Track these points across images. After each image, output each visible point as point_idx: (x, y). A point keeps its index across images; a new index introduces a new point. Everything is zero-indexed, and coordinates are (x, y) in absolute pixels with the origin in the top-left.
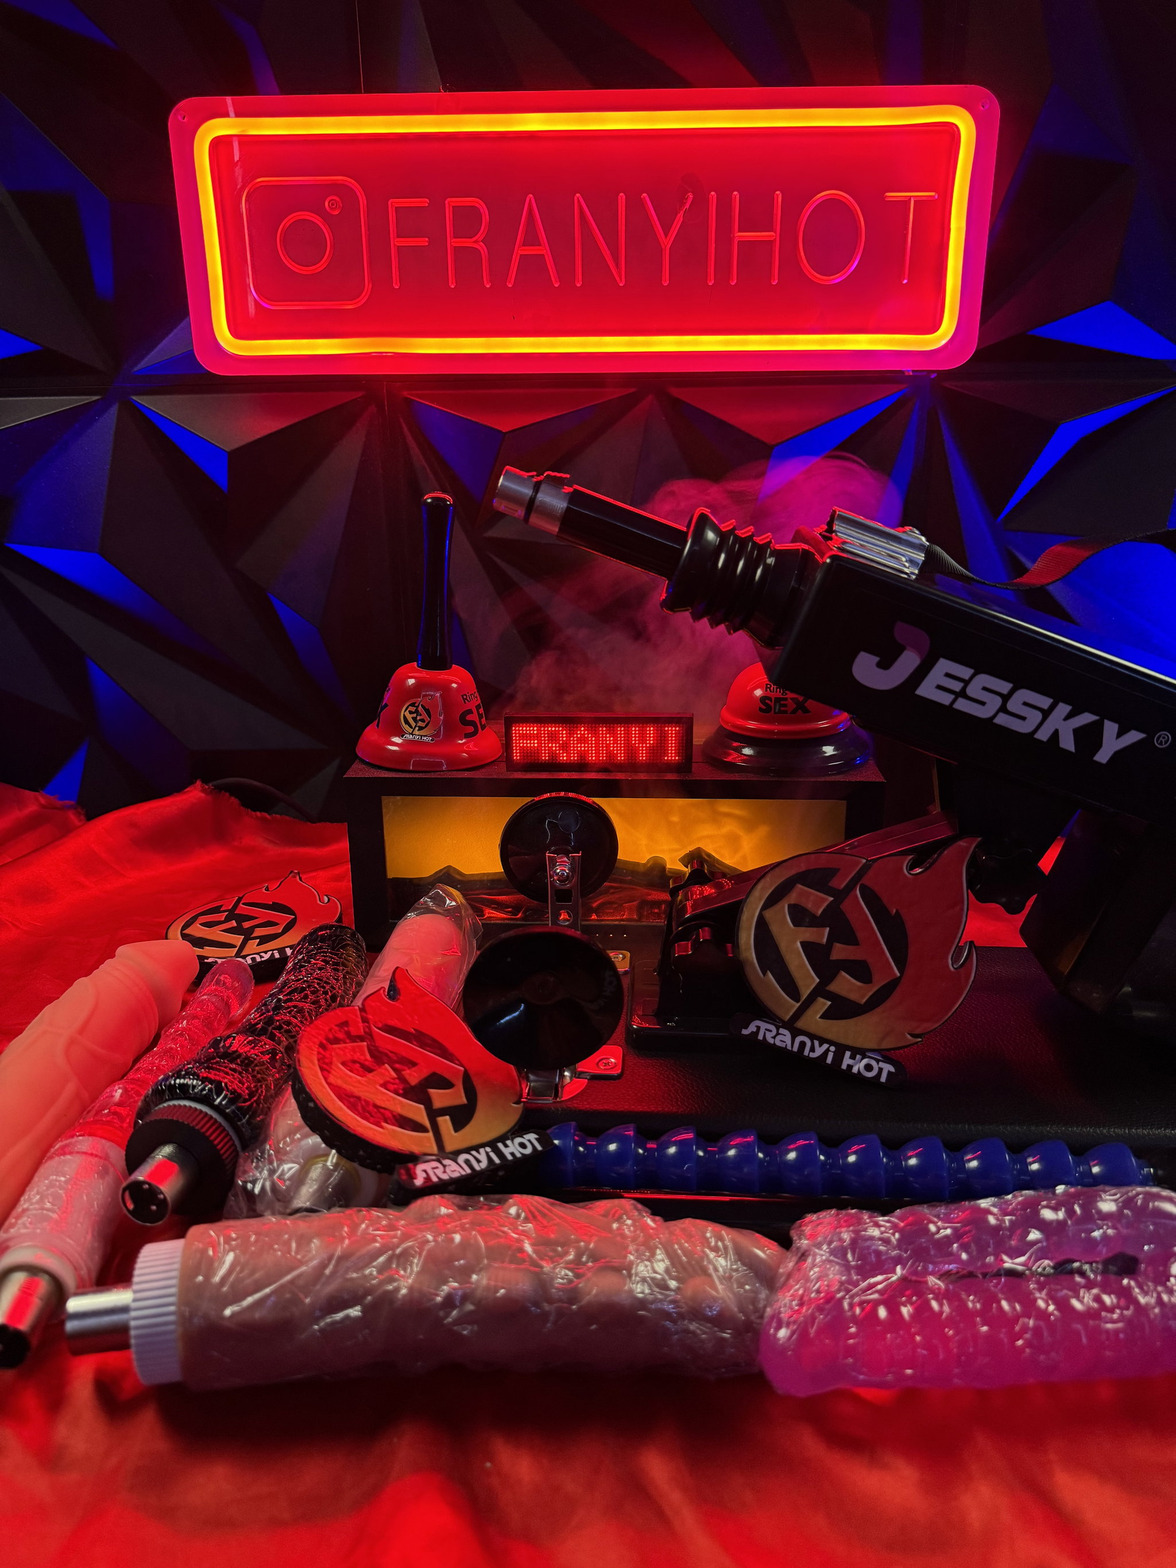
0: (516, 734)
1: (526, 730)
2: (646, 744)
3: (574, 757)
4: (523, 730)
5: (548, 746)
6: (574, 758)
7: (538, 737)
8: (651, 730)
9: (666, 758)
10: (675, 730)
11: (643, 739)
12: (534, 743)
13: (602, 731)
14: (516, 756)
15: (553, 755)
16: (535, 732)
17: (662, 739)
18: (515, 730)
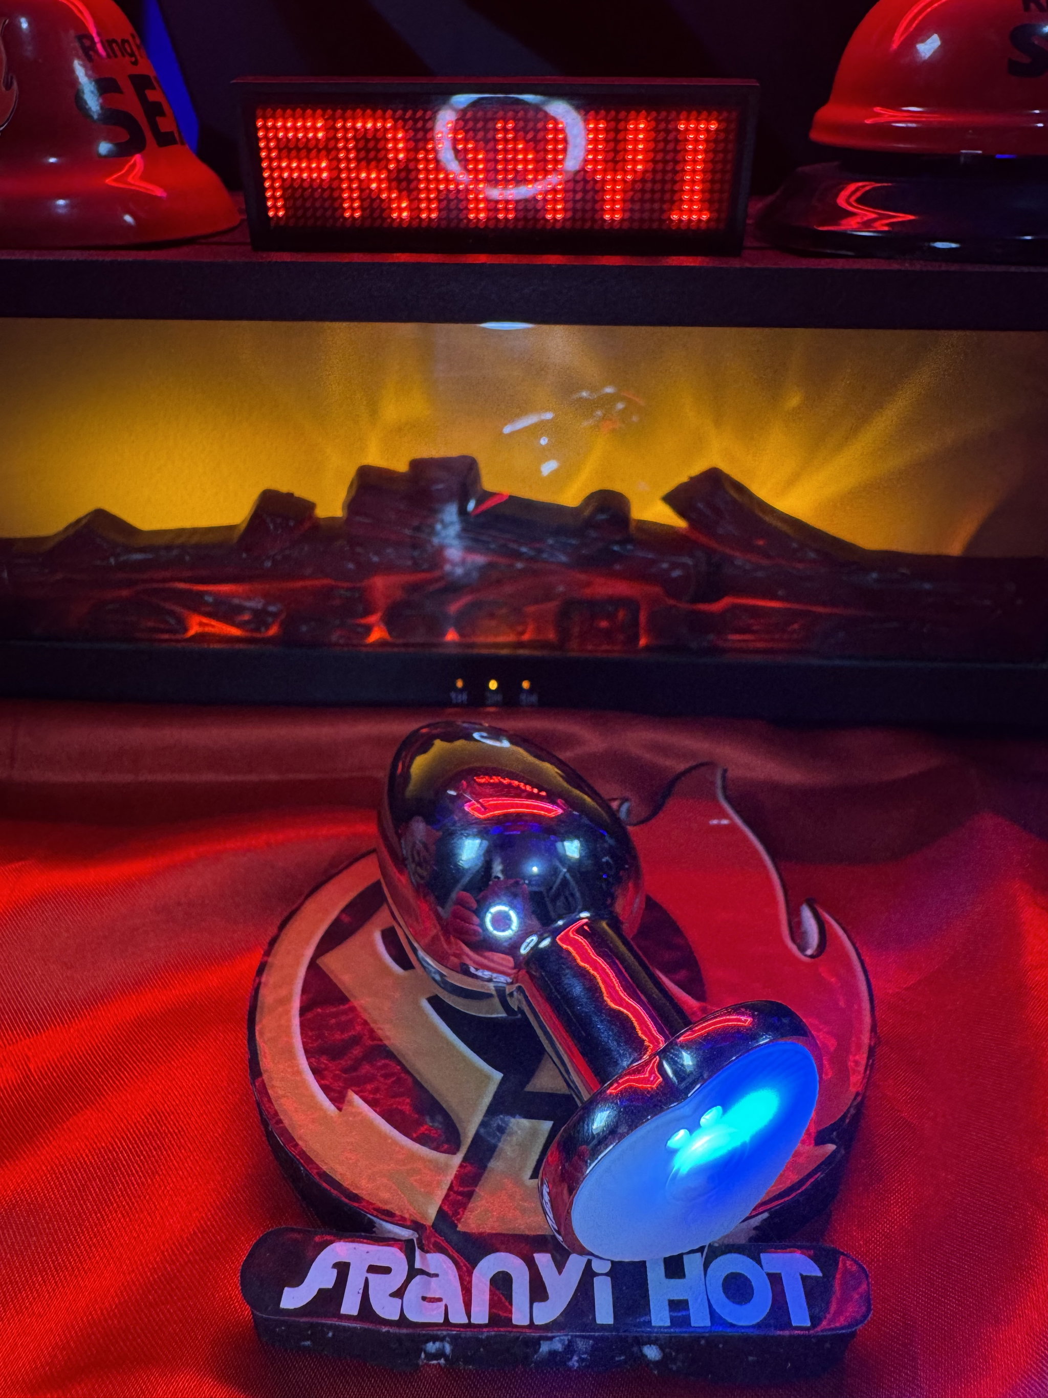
0: (268, 140)
1: (296, 129)
2: (625, 172)
3: (430, 210)
4: (286, 129)
5: (357, 178)
6: (430, 213)
7: (328, 149)
8: (640, 132)
9: (675, 217)
10: (707, 130)
11: (617, 159)
12: (320, 170)
13: (505, 130)
14: (276, 209)
15: (373, 204)
16: (320, 135)
17: (667, 156)
18: (266, 128)
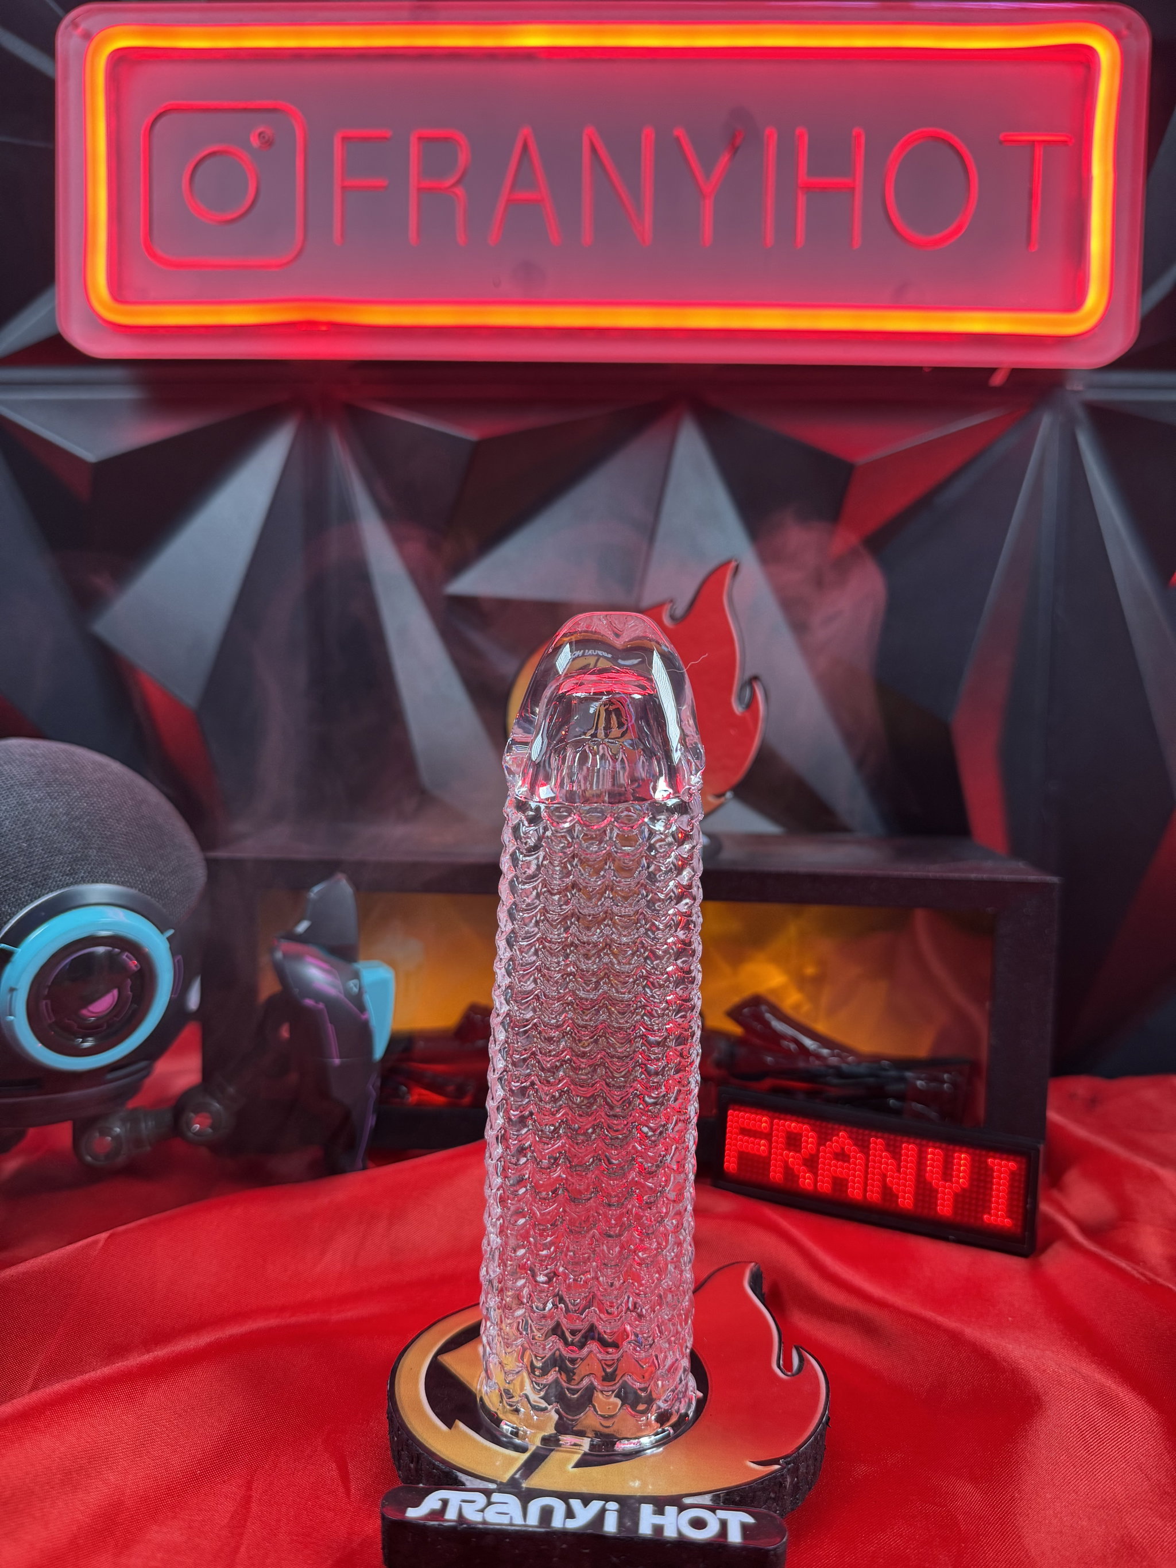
0: (733, 1123)
1: (751, 1120)
2: (953, 1183)
3: (824, 1183)
4: (744, 1119)
5: (782, 1155)
6: (825, 1186)
7: (768, 1137)
8: (962, 1160)
9: (986, 1218)
10: (1006, 1166)
11: (947, 1174)
12: (761, 1147)
13: (877, 1144)
14: (730, 1164)
15: (788, 1171)
16: (764, 1125)
17: (981, 1177)
18: (732, 1116)
